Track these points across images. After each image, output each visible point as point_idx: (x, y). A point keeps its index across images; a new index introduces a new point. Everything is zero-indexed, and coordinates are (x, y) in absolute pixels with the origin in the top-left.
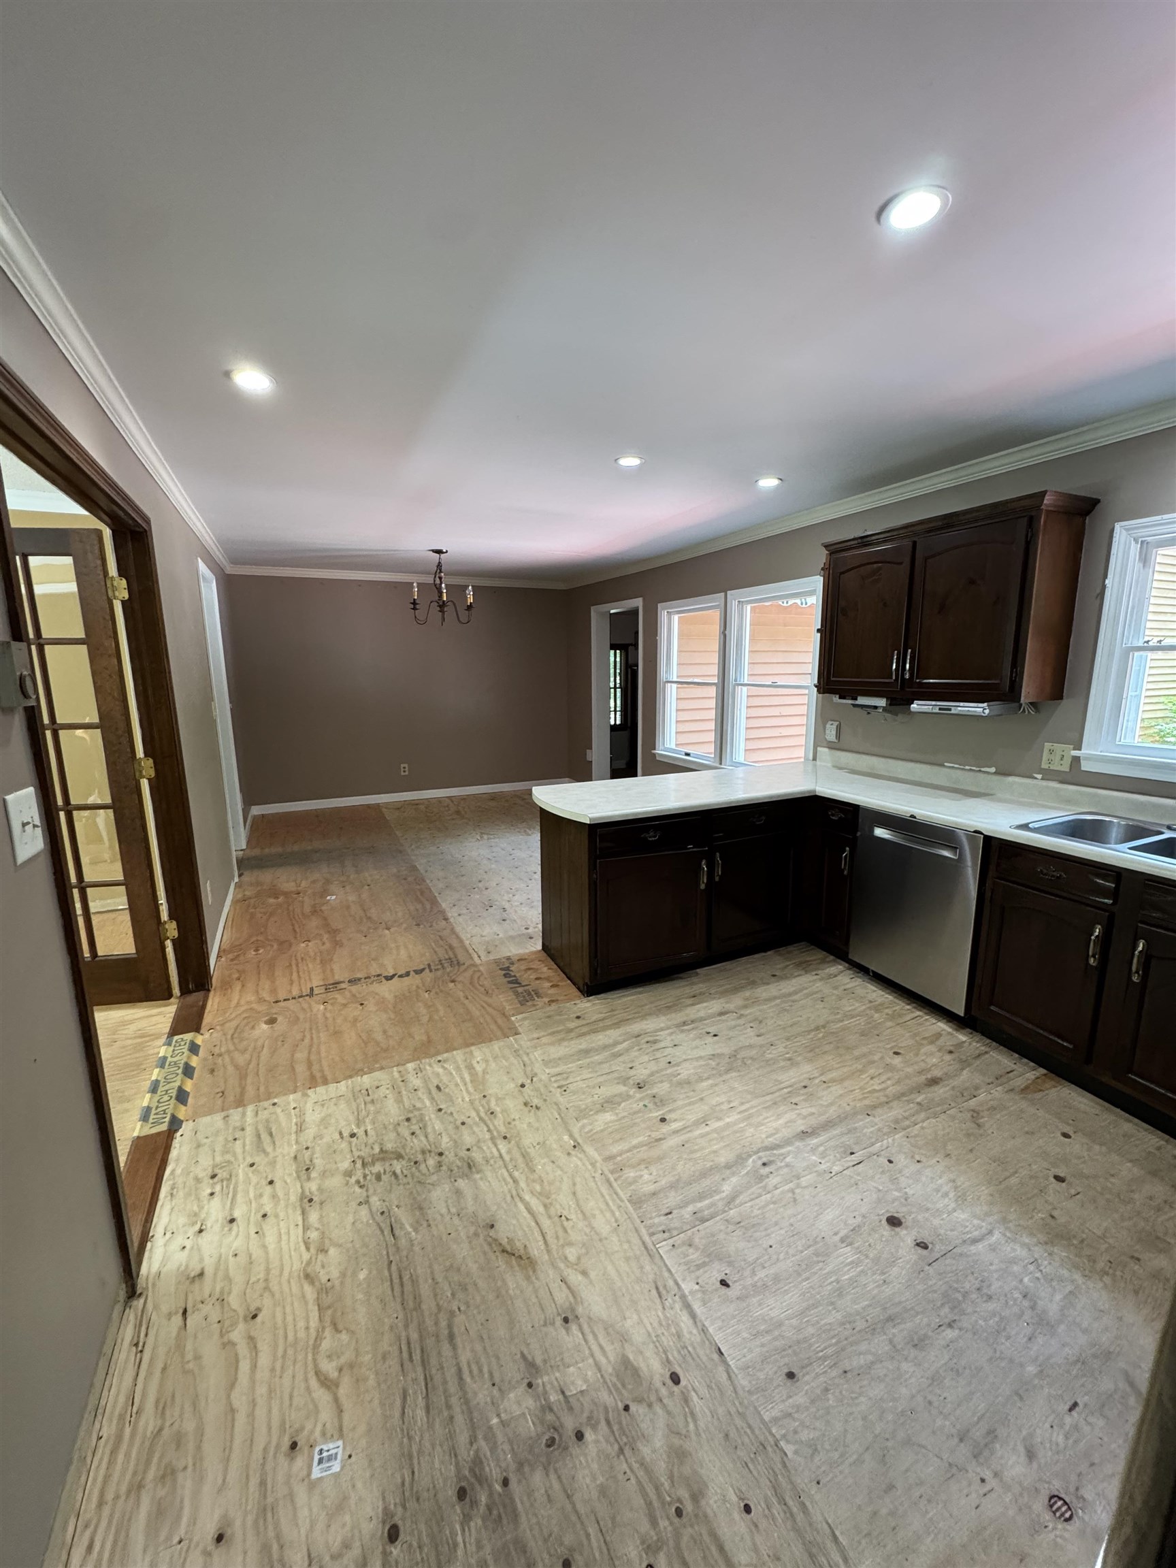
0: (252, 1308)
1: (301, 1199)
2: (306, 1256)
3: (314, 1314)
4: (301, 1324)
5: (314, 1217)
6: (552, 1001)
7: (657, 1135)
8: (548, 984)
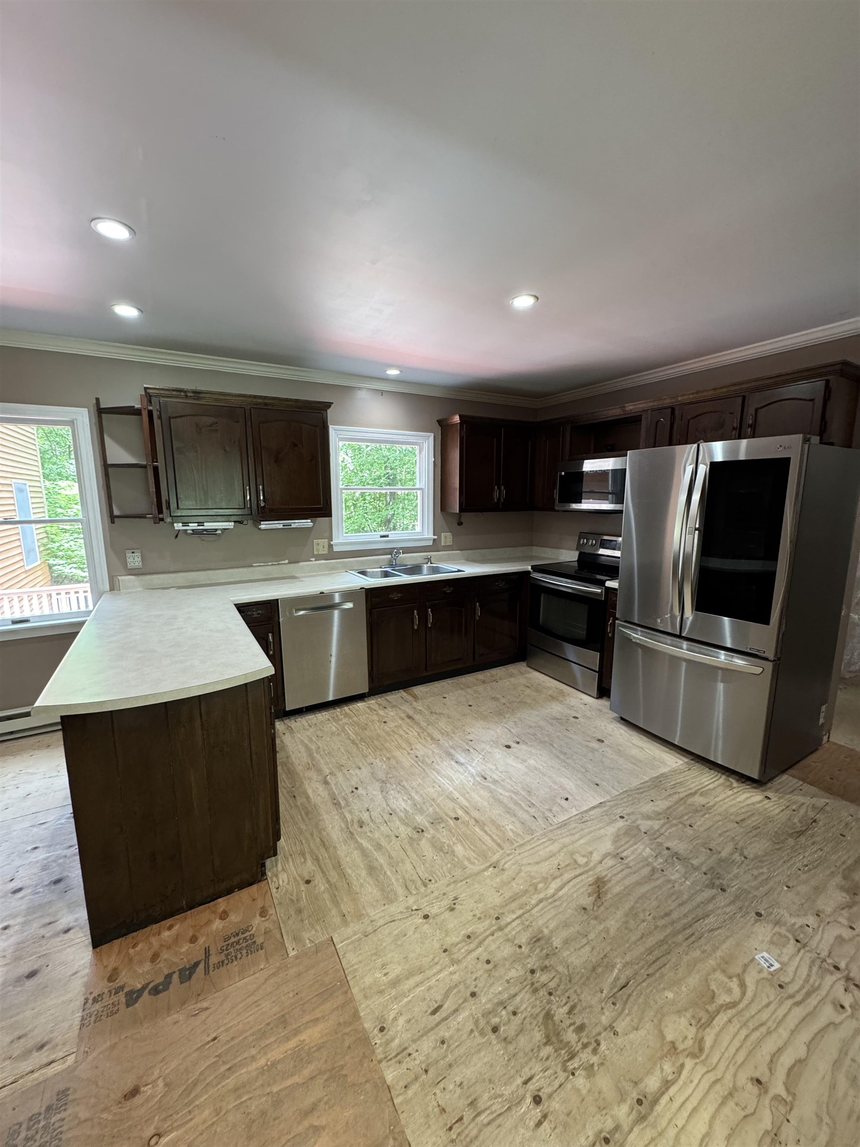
1: (644, 1118)
2: (689, 1063)
3: (719, 1021)
5: (653, 1082)
6: (263, 913)
7: (472, 822)
8: (217, 924)
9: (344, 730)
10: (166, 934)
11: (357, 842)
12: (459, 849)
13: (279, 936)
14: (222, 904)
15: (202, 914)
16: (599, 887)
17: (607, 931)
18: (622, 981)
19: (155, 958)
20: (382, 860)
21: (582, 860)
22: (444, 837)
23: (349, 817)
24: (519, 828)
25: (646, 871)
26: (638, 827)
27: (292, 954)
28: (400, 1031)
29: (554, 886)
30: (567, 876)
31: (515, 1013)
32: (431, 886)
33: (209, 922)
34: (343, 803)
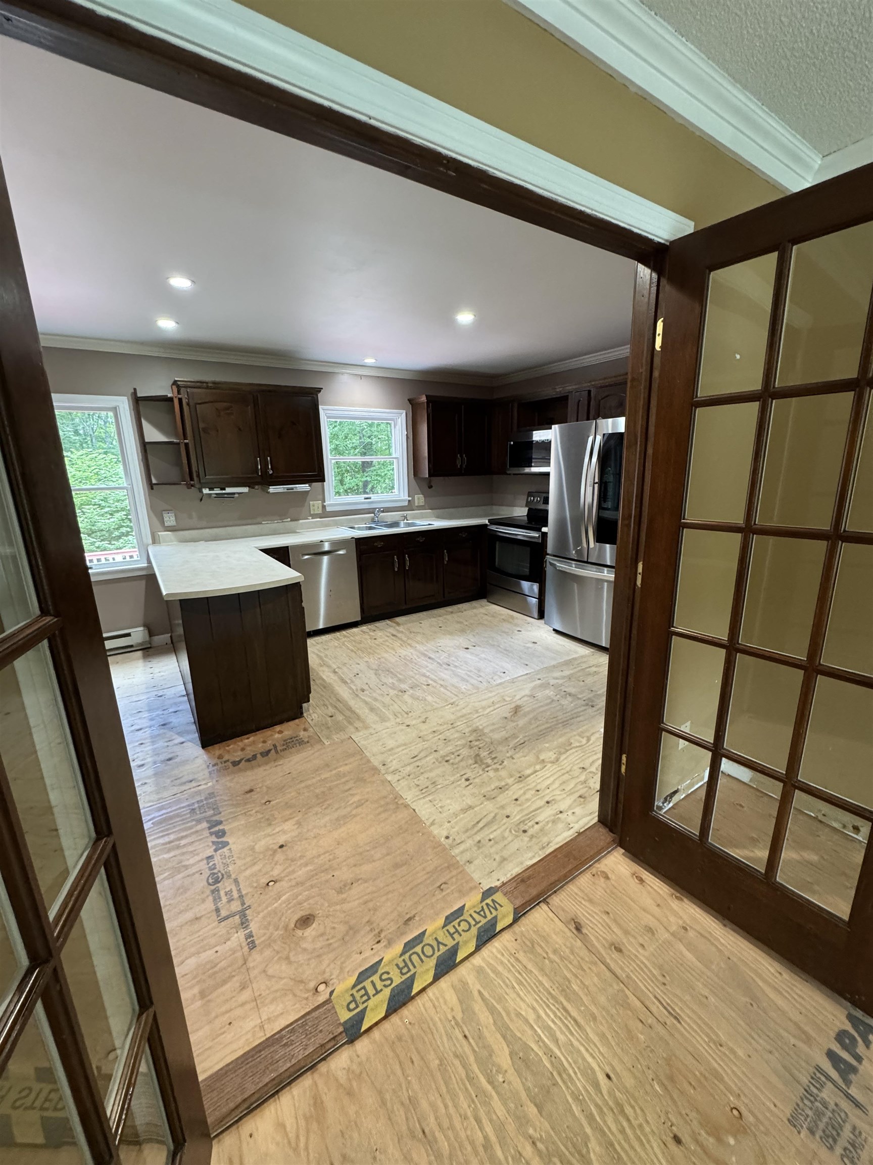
0: (581, 770)
1: (521, 781)
2: (550, 765)
3: (571, 752)
4: (576, 754)
5: (528, 772)
6: (305, 730)
7: (438, 686)
8: (277, 736)
9: (344, 644)
10: (246, 741)
11: (361, 698)
12: (429, 698)
13: (317, 737)
14: (278, 728)
15: (267, 733)
16: (517, 710)
17: (517, 725)
18: (522, 741)
19: (243, 749)
20: (378, 705)
21: (508, 699)
22: (419, 693)
23: (354, 688)
24: (469, 687)
25: (549, 701)
26: (549, 684)
27: (327, 743)
28: (394, 765)
29: (488, 710)
30: (497, 706)
31: (458, 756)
32: (410, 714)
33: (272, 735)
34: (349, 682)
